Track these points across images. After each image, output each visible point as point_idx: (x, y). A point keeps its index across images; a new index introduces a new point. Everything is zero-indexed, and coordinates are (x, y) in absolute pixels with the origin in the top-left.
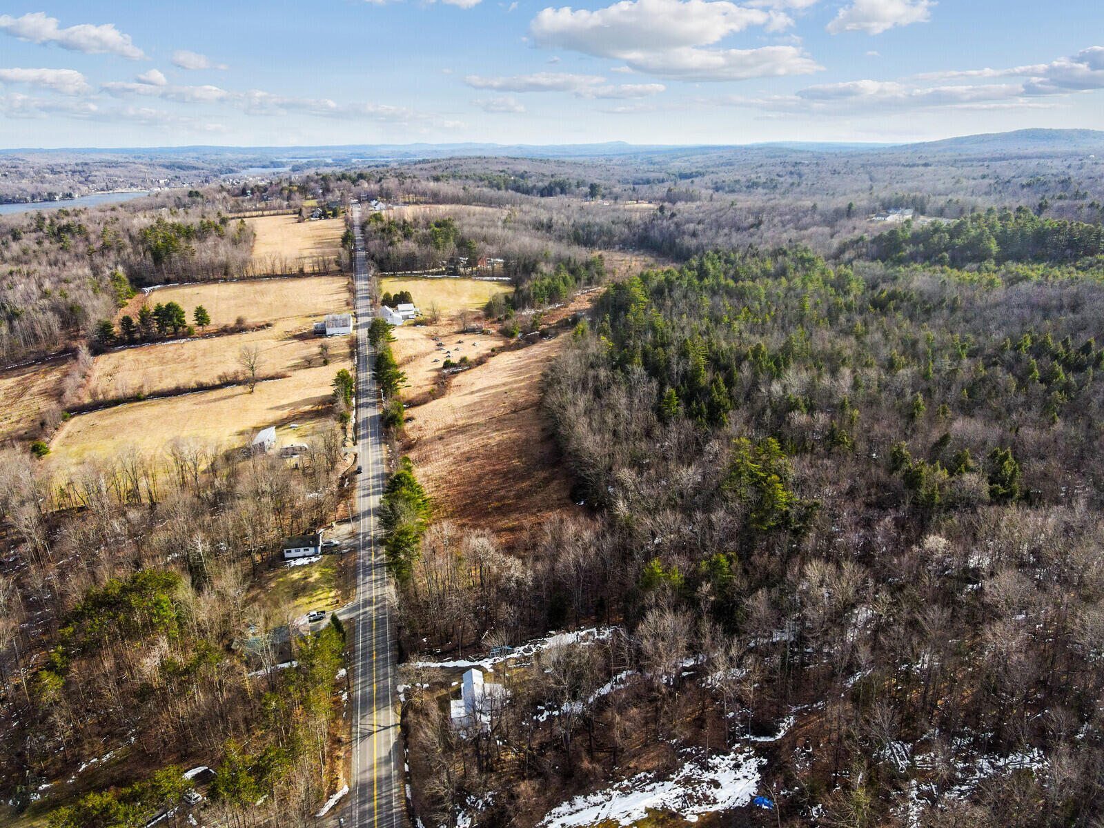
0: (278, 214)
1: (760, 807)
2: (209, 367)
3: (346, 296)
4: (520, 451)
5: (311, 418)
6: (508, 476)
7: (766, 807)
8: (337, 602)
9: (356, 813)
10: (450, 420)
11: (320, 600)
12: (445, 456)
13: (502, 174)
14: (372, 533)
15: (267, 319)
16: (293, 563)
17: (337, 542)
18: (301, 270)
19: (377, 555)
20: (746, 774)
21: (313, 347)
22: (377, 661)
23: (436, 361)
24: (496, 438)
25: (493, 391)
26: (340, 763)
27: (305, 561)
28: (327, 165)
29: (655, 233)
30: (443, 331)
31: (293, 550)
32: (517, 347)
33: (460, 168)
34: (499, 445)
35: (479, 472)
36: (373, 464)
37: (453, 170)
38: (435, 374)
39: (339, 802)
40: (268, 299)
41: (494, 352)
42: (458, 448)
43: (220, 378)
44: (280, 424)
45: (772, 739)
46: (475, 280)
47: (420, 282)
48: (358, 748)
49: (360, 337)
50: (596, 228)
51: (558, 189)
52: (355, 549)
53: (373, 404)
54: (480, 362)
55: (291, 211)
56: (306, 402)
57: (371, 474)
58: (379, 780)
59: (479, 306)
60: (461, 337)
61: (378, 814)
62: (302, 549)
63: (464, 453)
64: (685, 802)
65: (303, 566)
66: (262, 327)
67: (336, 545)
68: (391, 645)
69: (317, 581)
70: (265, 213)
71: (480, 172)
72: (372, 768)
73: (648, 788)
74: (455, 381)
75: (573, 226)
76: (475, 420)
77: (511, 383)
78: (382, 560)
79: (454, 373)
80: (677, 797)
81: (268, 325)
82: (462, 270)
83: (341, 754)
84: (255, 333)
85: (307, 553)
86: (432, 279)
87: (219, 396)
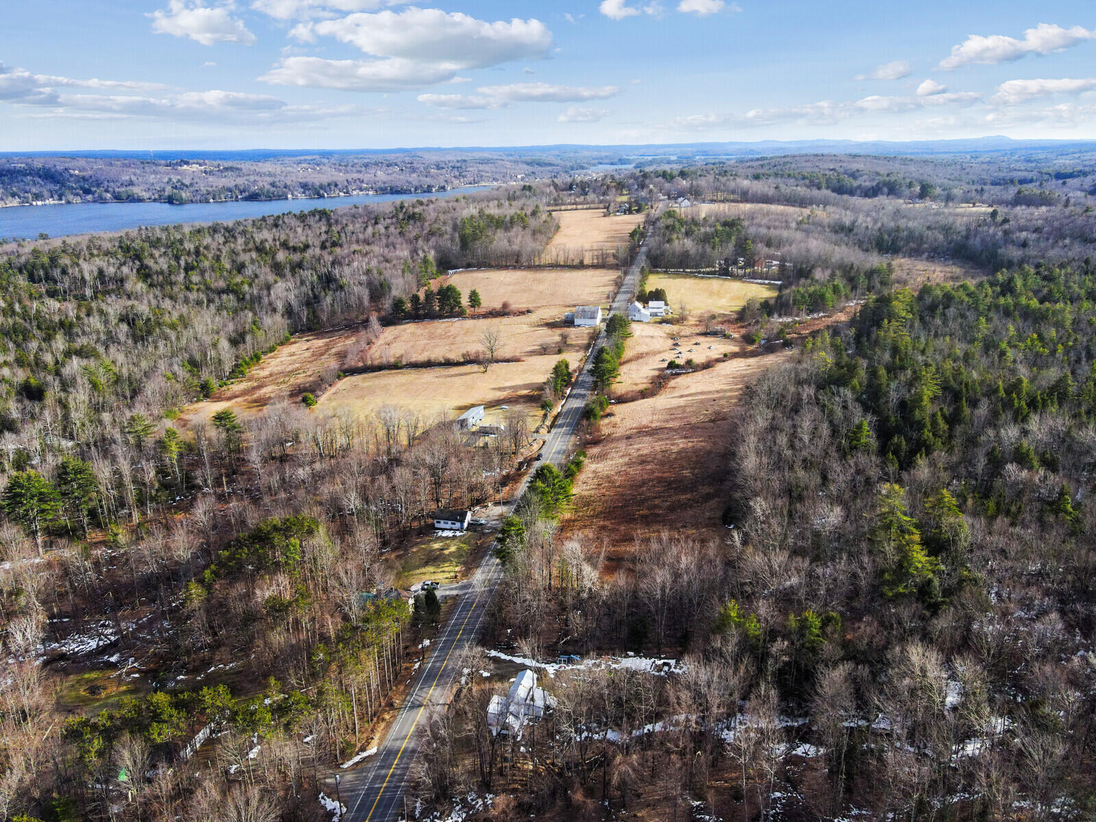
0: (590, 208)
3: (610, 289)
4: (697, 463)
5: (522, 402)
6: (673, 485)
8: (456, 577)
9: (371, 775)
10: (646, 421)
11: (443, 572)
12: (622, 456)
13: (830, 173)
15: (531, 306)
16: (440, 533)
17: (485, 522)
21: (555, 336)
22: (459, 640)
23: (663, 360)
24: (680, 445)
25: (703, 397)
26: (383, 725)
27: (450, 534)
28: (669, 162)
30: (686, 331)
31: (442, 522)
32: (751, 354)
33: (788, 166)
34: (679, 453)
35: (646, 477)
36: (555, 453)
37: (780, 168)
38: (656, 373)
39: (364, 759)
40: (541, 288)
41: (726, 357)
42: (638, 450)
43: (463, 355)
44: (491, 405)
46: (744, 282)
47: (687, 280)
48: (403, 716)
52: (497, 531)
53: (584, 396)
54: (707, 366)
56: (526, 386)
57: (548, 461)
58: (405, 751)
59: (736, 309)
60: (701, 339)
61: (389, 782)
62: (450, 522)
63: (642, 455)
65: (447, 538)
66: (522, 313)
67: (482, 524)
68: (480, 628)
69: (451, 554)
70: (579, 207)
72: (404, 738)
74: (672, 383)
76: (670, 425)
77: (725, 391)
79: (674, 374)
81: (529, 311)
82: (738, 271)
83: (387, 717)
84: (516, 318)
85: (454, 527)
86: (702, 278)
87: (457, 373)
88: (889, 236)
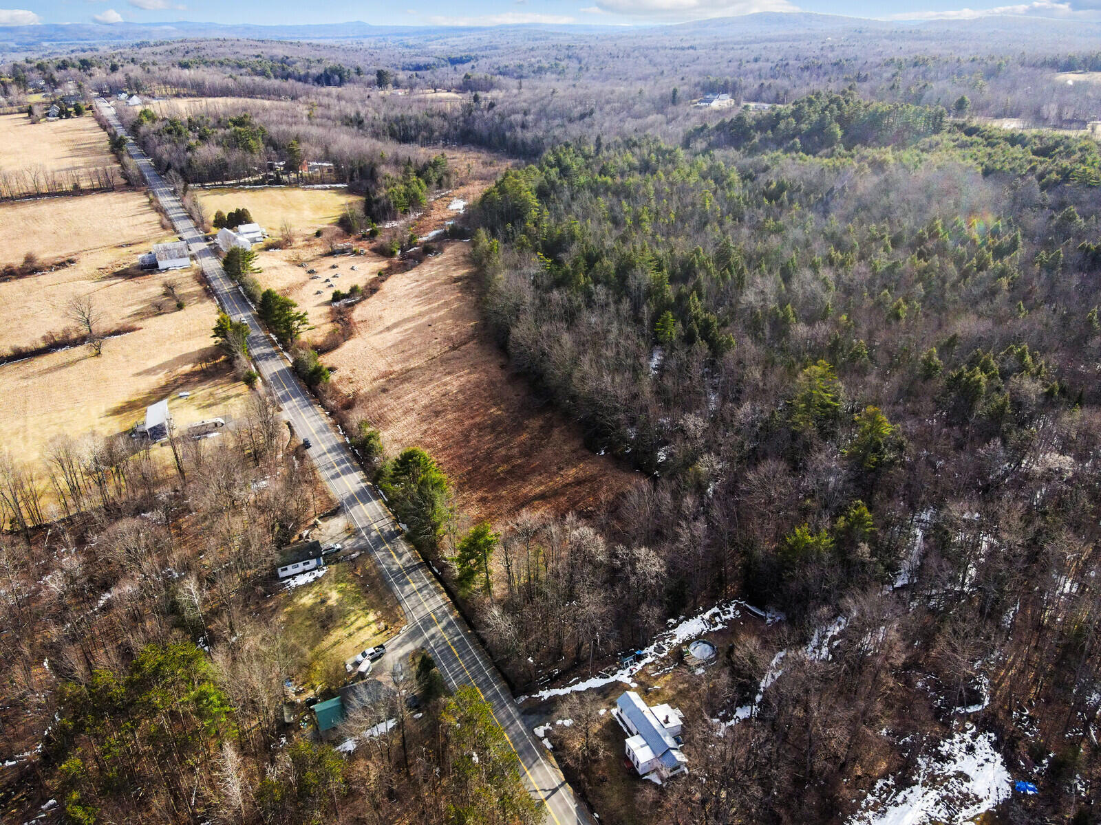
1: (1025, 793)
2: (15, 324)
3: (155, 217)
4: (492, 397)
5: (200, 382)
6: (498, 429)
7: (1030, 793)
8: (386, 628)
10: (382, 366)
11: (360, 629)
12: (405, 413)
13: (259, 59)
14: (375, 526)
15: (63, 253)
16: (293, 583)
17: (339, 546)
18: (76, 187)
19: (400, 556)
20: (986, 757)
21: (152, 287)
22: (488, 699)
23: (318, 293)
24: (454, 383)
25: (412, 324)
27: (308, 578)
29: (478, 126)
30: (306, 254)
31: (286, 566)
32: (403, 268)
33: (203, 53)
34: (462, 392)
35: (459, 428)
36: (317, 432)
37: (195, 54)
38: (327, 309)
40: (49, 226)
41: (383, 275)
42: (414, 401)
43: (44, 338)
44: (162, 393)
45: (980, 708)
46: (305, 189)
47: (239, 194)
49: (205, 270)
50: (413, 122)
51: (337, 77)
52: (366, 552)
53: (273, 355)
54: (372, 289)
55: (15, 109)
56: (183, 359)
57: (324, 447)
59: (330, 220)
60: (332, 261)
62: (297, 564)
63: (427, 406)
64: (948, 808)
65: (309, 585)
66: (62, 265)
67: (339, 550)
68: (493, 675)
69: (340, 602)
71: (233, 57)
73: (899, 799)
74: (358, 314)
75: (385, 120)
76: (414, 363)
77: (427, 312)
78: (409, 561)
79: (348, 305)
80: (937, 804)
81: (71, 262)
82: (285, 177)
84: (57, 274)
85: (307, 567)
86: (253, 190)
87: (52, 364)
88: (397, 124)
